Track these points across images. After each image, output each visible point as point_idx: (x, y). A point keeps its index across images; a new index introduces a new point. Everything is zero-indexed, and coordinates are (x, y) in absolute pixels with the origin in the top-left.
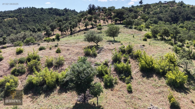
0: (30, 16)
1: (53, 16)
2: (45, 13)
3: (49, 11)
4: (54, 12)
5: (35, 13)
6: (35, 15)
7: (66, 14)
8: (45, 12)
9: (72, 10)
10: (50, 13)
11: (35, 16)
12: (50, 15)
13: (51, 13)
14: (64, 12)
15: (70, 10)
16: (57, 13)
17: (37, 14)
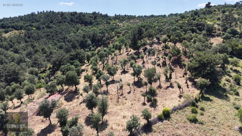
0: (43, 28)
1: (76, 26)
2: (65, 22)
3: (71, 18)
4: (77, 19)
5: (51, 22)
6: (51, 25)
7: (94, 22)
8: (66, 20)
9: (103, 14)
10: (72, 20)
11: (50, 28)
12: (72, 25)
13: (74, 20)
14: (93, 17)
15: (101, 14)
16: (83, 21)
17: (54, 24)
